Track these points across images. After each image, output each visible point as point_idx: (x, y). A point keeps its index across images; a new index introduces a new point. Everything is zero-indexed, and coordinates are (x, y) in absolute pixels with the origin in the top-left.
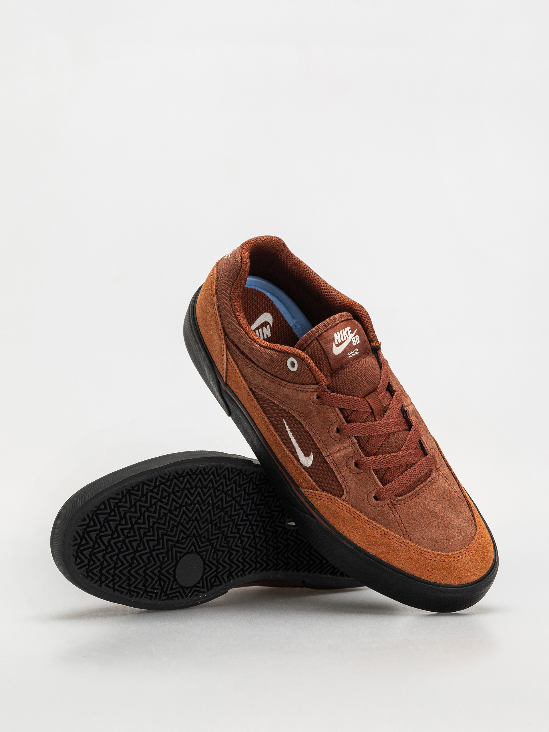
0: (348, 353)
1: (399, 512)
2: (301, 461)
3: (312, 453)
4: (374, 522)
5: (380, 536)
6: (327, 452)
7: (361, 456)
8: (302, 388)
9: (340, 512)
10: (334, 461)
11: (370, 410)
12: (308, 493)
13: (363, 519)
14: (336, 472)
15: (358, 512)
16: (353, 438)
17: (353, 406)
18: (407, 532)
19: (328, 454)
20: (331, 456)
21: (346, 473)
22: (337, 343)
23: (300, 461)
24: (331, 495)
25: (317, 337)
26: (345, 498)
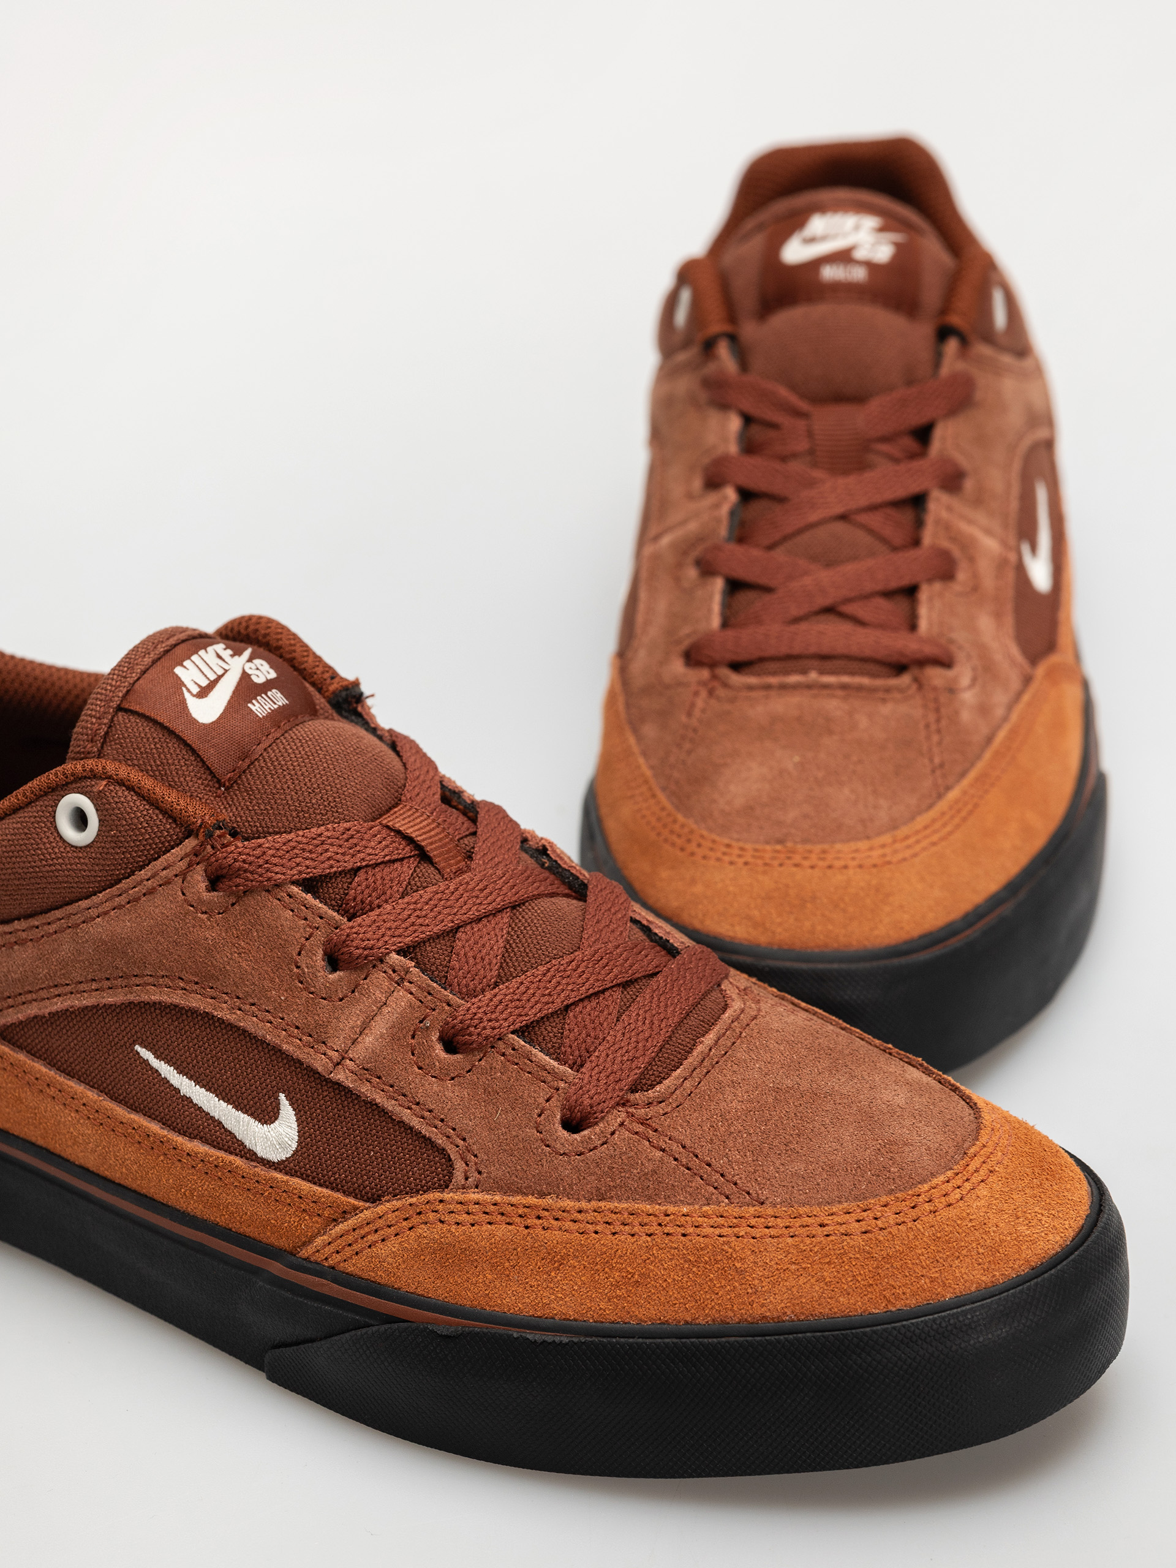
0: (250, 705)
1: (675, 1134)
2: (261, 1153)
3: (282, 1096)
4: (602, 1204)
5: (649, 1239)
6: (330, 1053)
7: (449, 1005)
8: (145, 883)
9: (470, 1238)
10: (367, 1070)
11: (408, 850)
12: (332, 1248)
13: (560, 1214)
14: (390, 1105)
15: (531, 1200)
16: (394, 955)
17: (343, 854)
18: (735, 1184)
19: (335, 1055)
20: (351, 1060)
21: (428, 1088)
22: (195, 690)
23: (255, 1154)
24: (412, 1197)
25: (122, 701)
26: (467, 1179)
